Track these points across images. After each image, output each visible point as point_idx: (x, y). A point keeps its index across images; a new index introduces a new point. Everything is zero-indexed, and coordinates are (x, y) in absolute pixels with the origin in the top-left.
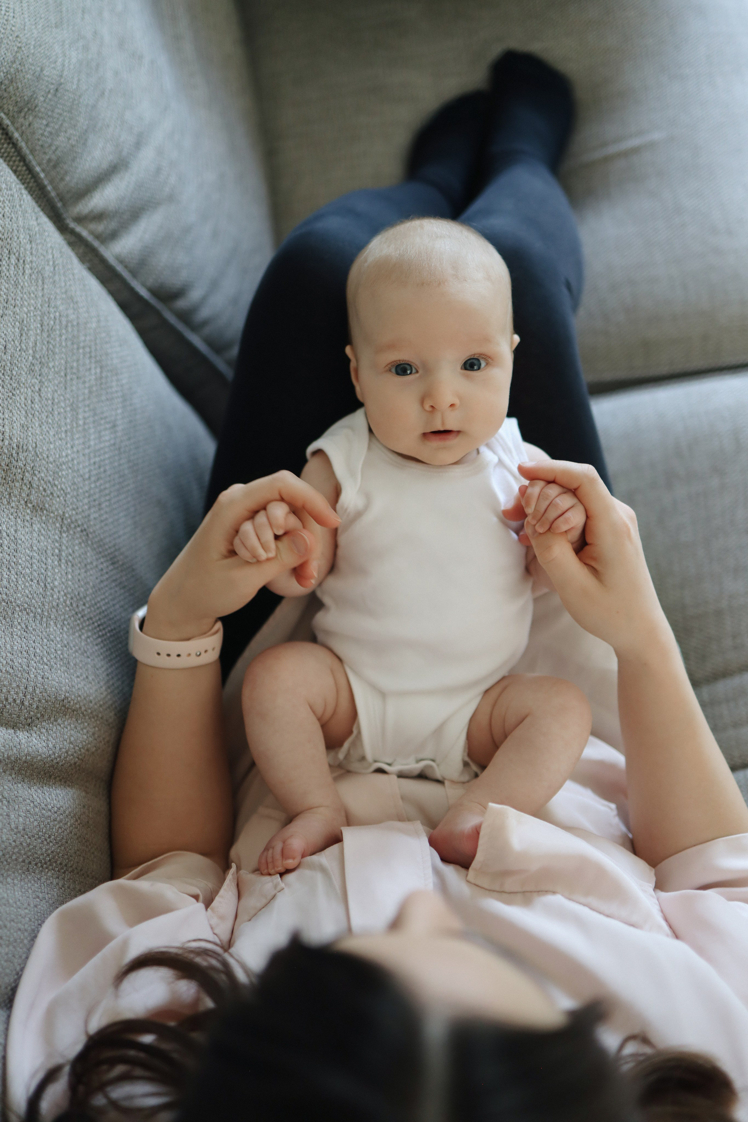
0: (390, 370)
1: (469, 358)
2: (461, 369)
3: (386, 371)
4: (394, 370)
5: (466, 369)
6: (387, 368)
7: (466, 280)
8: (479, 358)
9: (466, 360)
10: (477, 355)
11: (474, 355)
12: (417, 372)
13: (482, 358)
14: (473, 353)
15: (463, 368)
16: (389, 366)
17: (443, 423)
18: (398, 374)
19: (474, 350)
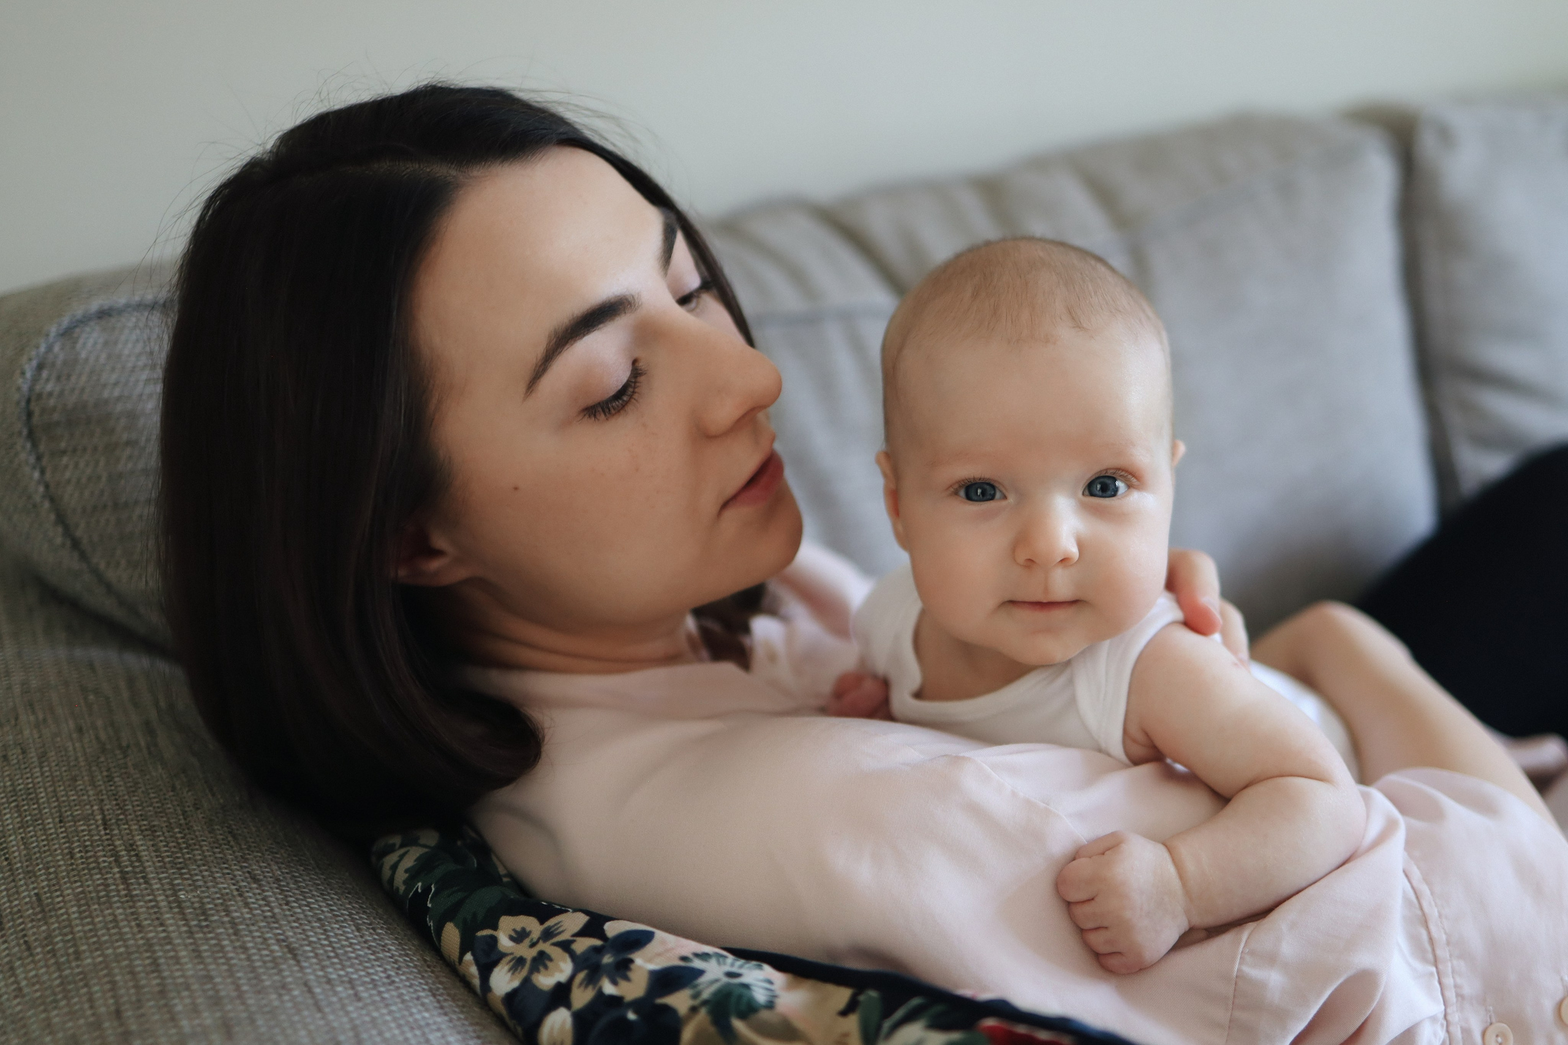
0: (956, 493)
1: (1097, 476)
2: (1083, 494)
3: (951, 495)
4: (962, 493)
5: (1092, 494)
6: (952, 490)
7: (1093, 337)
8: (1114, 476)
9: (1092, 479)
10: (1111, 471)
11: (1107, 470)
12: (1005, 497)
13: (1121, 476)
14: (1104, 467)
15: (1087, 492)
16: (956, 486)
17: (1046, 590)
18: (969, 497)
19: (1107, 462)
